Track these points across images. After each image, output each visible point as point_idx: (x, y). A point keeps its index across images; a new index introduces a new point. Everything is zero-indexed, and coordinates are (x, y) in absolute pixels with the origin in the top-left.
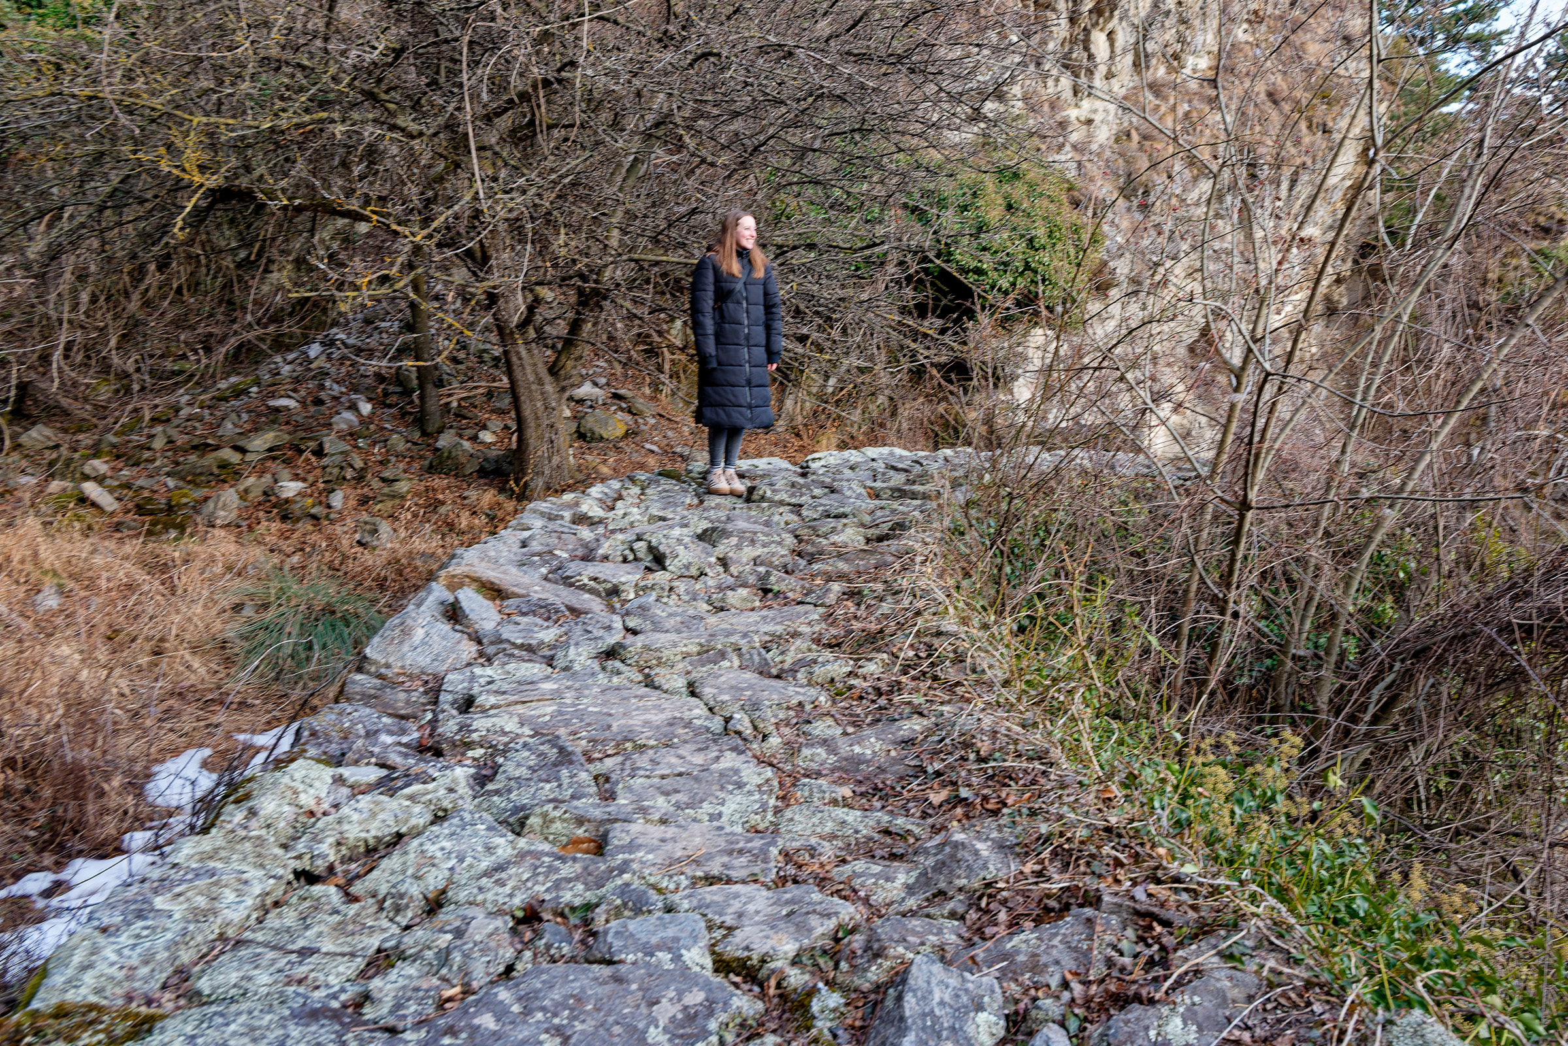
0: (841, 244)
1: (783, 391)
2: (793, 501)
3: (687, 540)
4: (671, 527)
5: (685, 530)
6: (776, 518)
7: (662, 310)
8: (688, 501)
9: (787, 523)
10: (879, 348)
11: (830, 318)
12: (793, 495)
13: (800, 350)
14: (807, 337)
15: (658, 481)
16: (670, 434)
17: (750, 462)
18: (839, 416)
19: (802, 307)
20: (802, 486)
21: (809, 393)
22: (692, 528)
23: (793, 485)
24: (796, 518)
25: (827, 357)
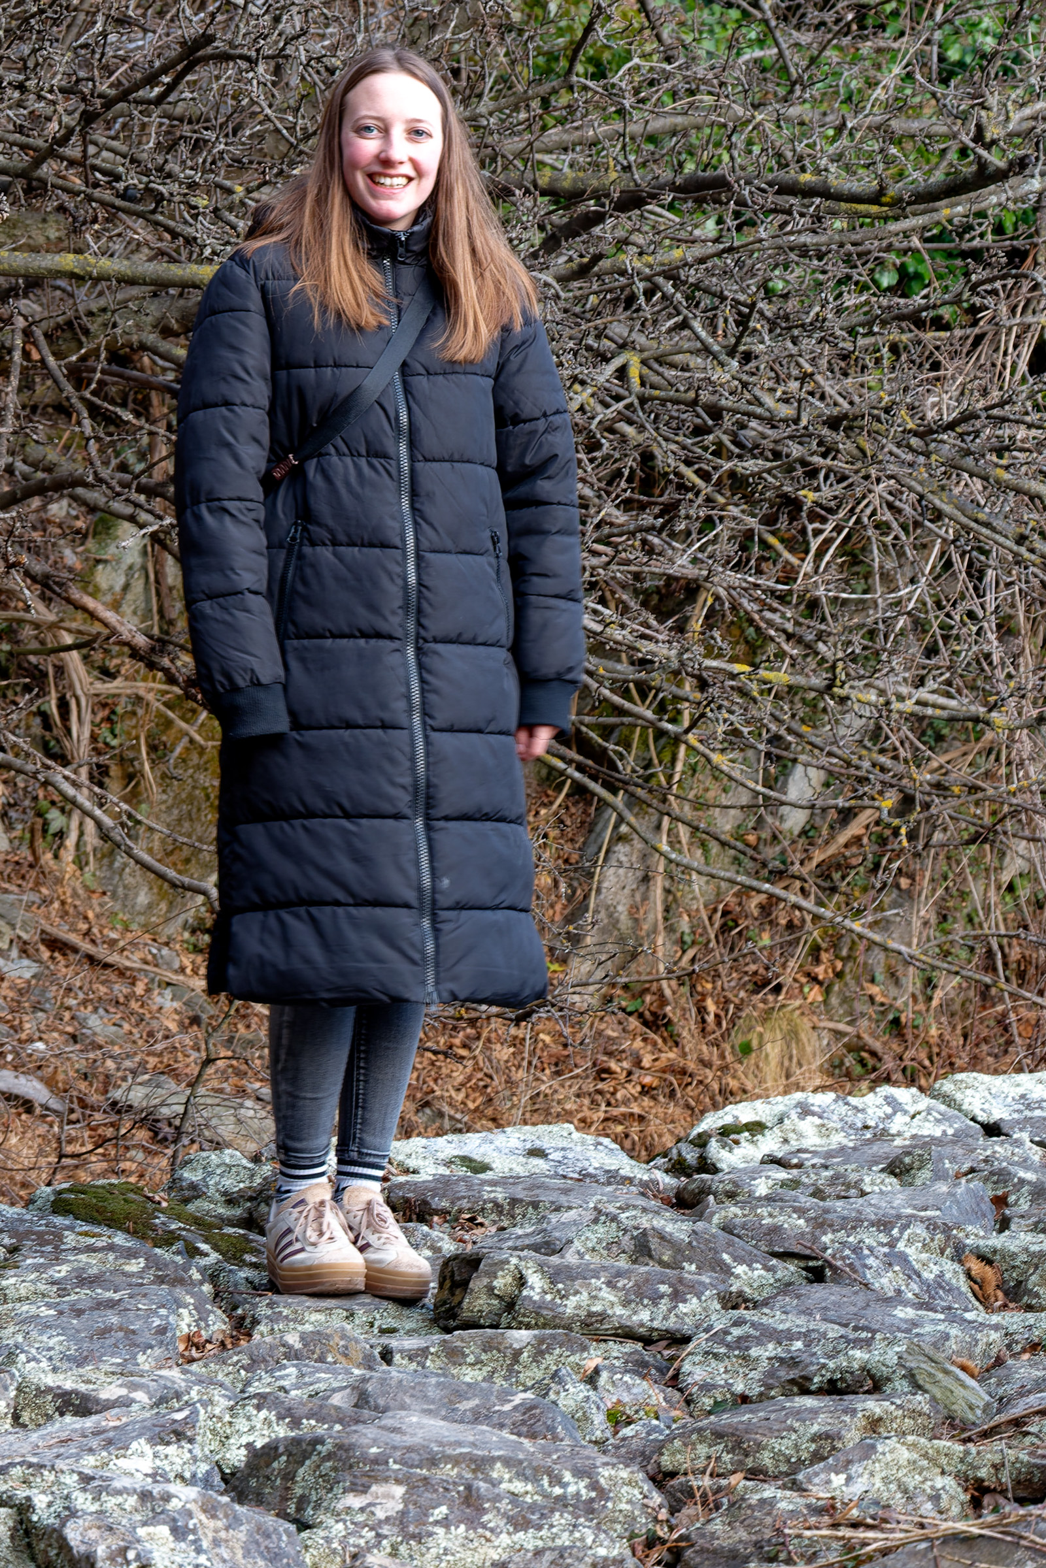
0: (837, 179)
1: (589, 827)
2: (643, 1316)
3: (185, 1496)
4: (116, 1442)
5: (176, 1456)
6: (573, 1395)
7: (62, 486)
8: (185, 1323)
9: (618, 1419)
10: (1006, 629)
11: (793, 505)
12: (642, 1294)
13: (662, 649)
14: (692, 589)
15: (53, 1244)
16: (97, 1024)
17: (448, 1146)
18: (835, 937)
19: (667, 457)
20: (681, 1253)
21: (702, 837)
22: (205, 1444)
23: (642, 1248)
24: (656, 1395)
25: (781, 677)
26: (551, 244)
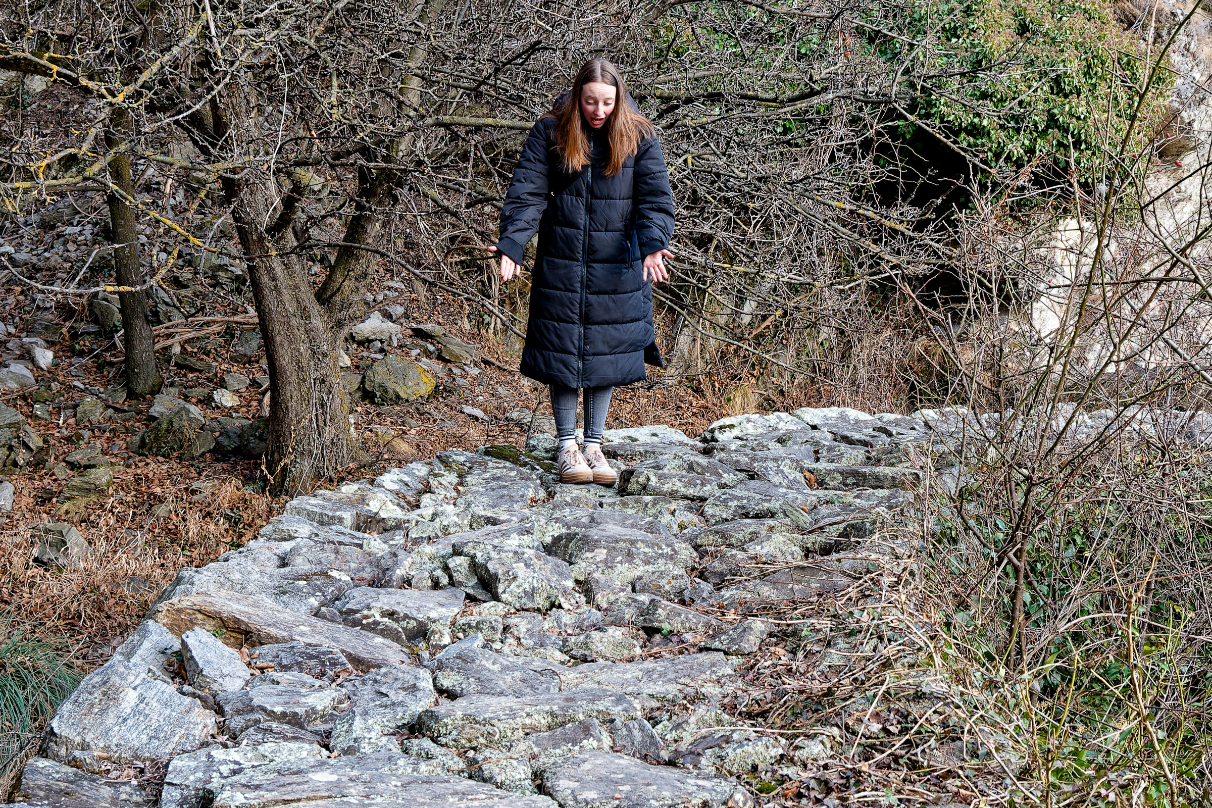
0: (761, 94)
1: (674, 322)
2: (691, 492)
3: (530, 553)
4: (505, 534)
5: (527, 539)
6: (666, 518)
7: (488, 200)
8: (530, 493)
9: (682, 527)
10: (820, 253)
11: (746, 209)
12: (691, 483)
13: (699, 259)
14: (710, 238)
15: (484, 466)
16: (501, 390)
17: (623, 432)
18: (761, 361)
19: (701, 192)
20: (705, 469)
21: (714, 325)
22: (537, 535)
23: (691, 468)
24: (695, 518)
25: (741, 269)
26: (660, 116)
